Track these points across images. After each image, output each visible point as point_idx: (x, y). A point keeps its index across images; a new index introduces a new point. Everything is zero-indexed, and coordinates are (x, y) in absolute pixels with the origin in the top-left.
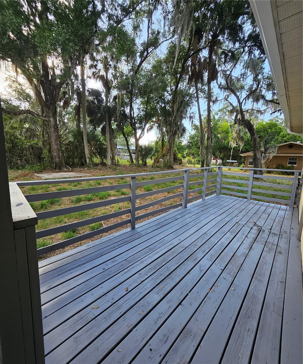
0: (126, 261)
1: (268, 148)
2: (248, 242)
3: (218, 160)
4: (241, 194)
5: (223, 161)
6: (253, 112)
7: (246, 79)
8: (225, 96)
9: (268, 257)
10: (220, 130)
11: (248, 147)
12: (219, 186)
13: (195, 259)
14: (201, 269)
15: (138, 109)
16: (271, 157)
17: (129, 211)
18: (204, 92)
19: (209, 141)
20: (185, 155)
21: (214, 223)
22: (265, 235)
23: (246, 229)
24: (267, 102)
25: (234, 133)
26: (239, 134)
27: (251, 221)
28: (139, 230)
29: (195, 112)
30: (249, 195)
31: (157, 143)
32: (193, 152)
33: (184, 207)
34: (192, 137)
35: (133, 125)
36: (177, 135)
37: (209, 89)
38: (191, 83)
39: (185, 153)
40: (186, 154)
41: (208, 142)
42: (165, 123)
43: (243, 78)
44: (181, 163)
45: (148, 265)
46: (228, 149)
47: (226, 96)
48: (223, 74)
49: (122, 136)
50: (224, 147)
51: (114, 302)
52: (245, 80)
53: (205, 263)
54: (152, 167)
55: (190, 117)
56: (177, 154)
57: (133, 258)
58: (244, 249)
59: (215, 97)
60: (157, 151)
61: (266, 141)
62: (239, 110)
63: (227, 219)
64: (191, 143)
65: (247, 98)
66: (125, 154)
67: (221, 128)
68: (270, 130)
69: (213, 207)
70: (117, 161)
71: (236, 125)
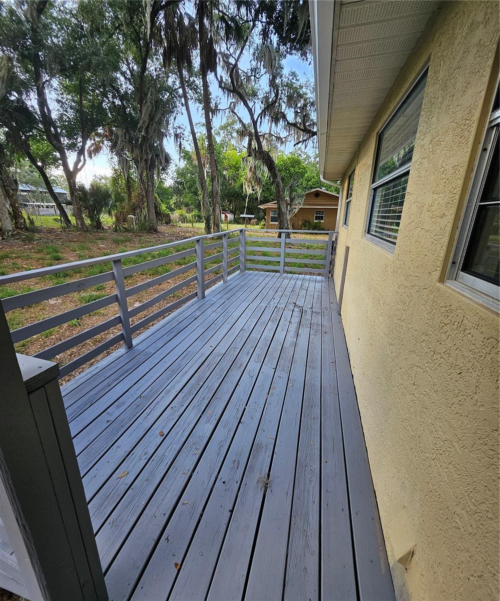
0: (141, 398)
1: (294, 198)
2: (293, 327)
3: (228, 215)
4: (270, 266)
5: (234, 216)
6: (271, 138)
7: (259, 79)
8: (230, 105)
9: (316, 340)
10: (226, 163)
11: (267, 194)
12: (242, 259)
13: (240, 366)
14: (251, 375)
15: (58, 101)
16: (296, 211)
17: (118, 320)
18: (195, 90)
19: (214, 184)
20: (173, 206)
21: (248, 313)
22: (308, 316)
23: (288, 313)
24: (289, 124)
25: (247, 171)
26: (254, 173)
27: (291, 302)
28: (140, 348)
29: (184, 127)
30: (281, 268)
31: (115, 180)
32: (186, 200)
33: (201, 297)
34: (181, 173)
35: (54, 140)
36: (157, 169)
37: (206, 85)
38: (169, 66)
39: (172, 202)
40: (174, 203)
41: (212, 185)
42: (129, 142)
43: (255, 76)
44: (169, 222)
45: (179, 393)
46: (241, 197)
47: (231, 103)
48: (224, 61)
49: (26, 162)
50: (234, 194)
51: (150, 456)
52: (258, 81)
53: (254, 366)
54: (116, 231)
55: (175, 135)
56: (160, 204)
57: (152, 390)
58: (290, 339)
59: (214, 103)
60: (119, 199)
61: (291, 187)
62: (254, 133)
63: (264, 305)
64: (179, 183)
65: (263, 115)
66: (42, 204)
67: (227, 160)
68: (292, 169)
69: (241, 291)
70: (27, 221)
71: (250, 158)
